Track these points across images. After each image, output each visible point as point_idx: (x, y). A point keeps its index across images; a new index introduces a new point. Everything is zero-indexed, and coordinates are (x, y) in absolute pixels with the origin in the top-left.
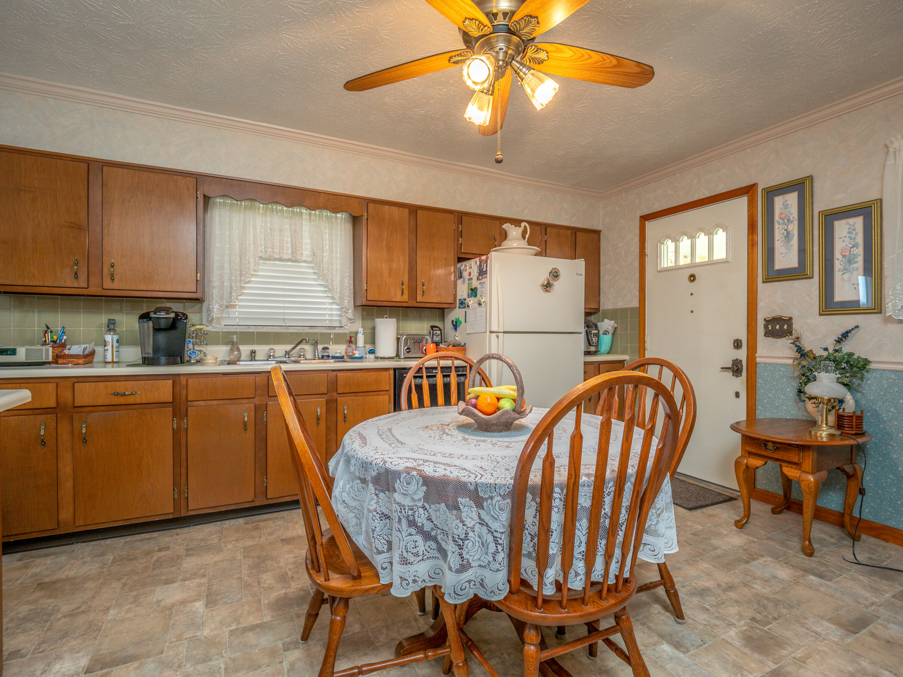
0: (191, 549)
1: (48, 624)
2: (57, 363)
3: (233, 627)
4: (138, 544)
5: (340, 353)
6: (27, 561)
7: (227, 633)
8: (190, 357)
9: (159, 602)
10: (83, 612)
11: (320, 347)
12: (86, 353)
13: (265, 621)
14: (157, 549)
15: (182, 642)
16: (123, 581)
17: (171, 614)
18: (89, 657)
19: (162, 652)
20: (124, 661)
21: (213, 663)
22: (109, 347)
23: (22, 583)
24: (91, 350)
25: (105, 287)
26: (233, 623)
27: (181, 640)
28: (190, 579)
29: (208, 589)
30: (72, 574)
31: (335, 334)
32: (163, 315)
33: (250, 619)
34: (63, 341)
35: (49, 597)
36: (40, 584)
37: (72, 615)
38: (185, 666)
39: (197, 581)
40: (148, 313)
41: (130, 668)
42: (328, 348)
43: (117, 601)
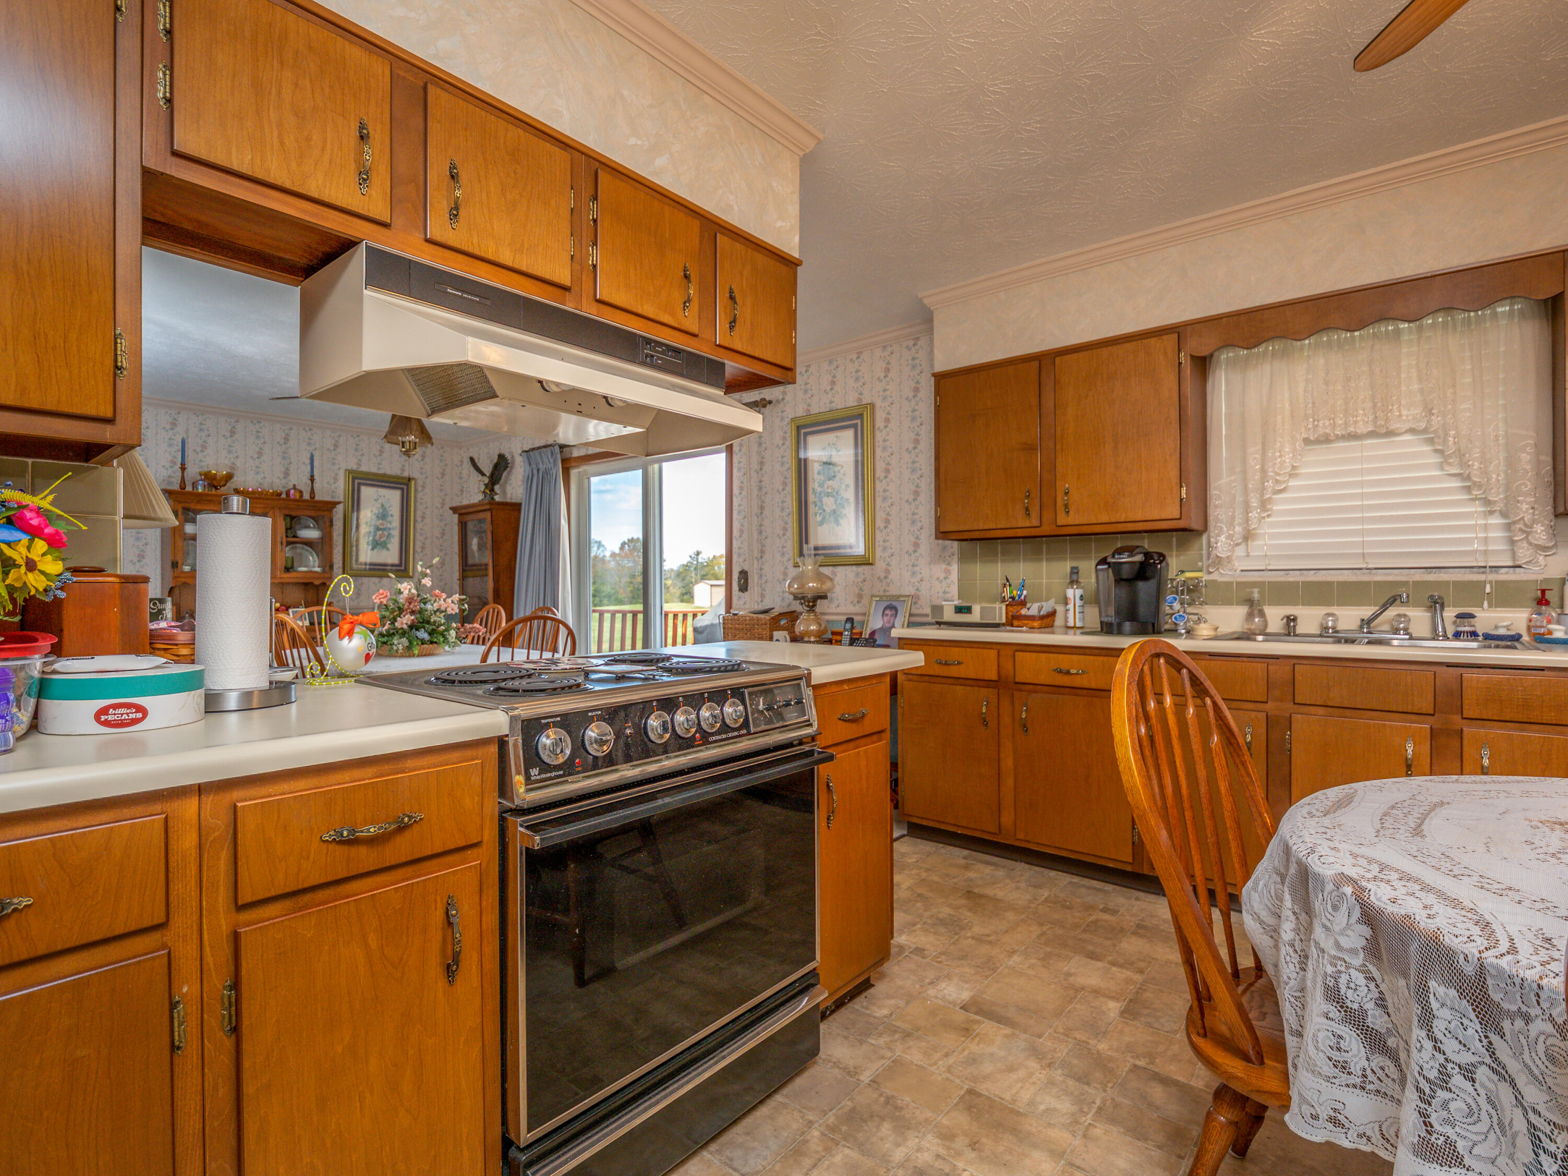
0: (1145, 927)
1: (956, 937)
2: (1012, 625)
3: (1141, 1063)
4: (1083, 890)
5: (1508, 628)
6: (970, 862)
7: (1128, 1065)
8: (1176, 624)
9: (1069, 974)
10: (990, 943)
11: (1450, 613)
12: (1042, 613)
13: (1192, 1083)
14: (1101, 907)
15: (1066, 1038)
16: (1045, 928)
17: (1075, 998)
18: (972, 994)
19: (1040, 1036)
20: (1000, 1020)
21: (1089, 1090)
22: (1071, 606)
23: (955, 883)
24: (1050, 610)
25: (1059, 523)
26: (1144, 1057)
27: (1067, 1036)
28: (1121, 966)
29: (1137, 993)
30: (1000, 894)
31: (1499, 584)
32: (1125, 558)
33: (1172, 1067)
34: (1023, 597)
35: (970, 910)
36: (969, 892)
37: (980, 939)
38: (1056, 1069)
39: (1129, 973)
40: (1105, 558)
41: (1001, 1032)
42: (1472, 616)
43: (1026, 949)
